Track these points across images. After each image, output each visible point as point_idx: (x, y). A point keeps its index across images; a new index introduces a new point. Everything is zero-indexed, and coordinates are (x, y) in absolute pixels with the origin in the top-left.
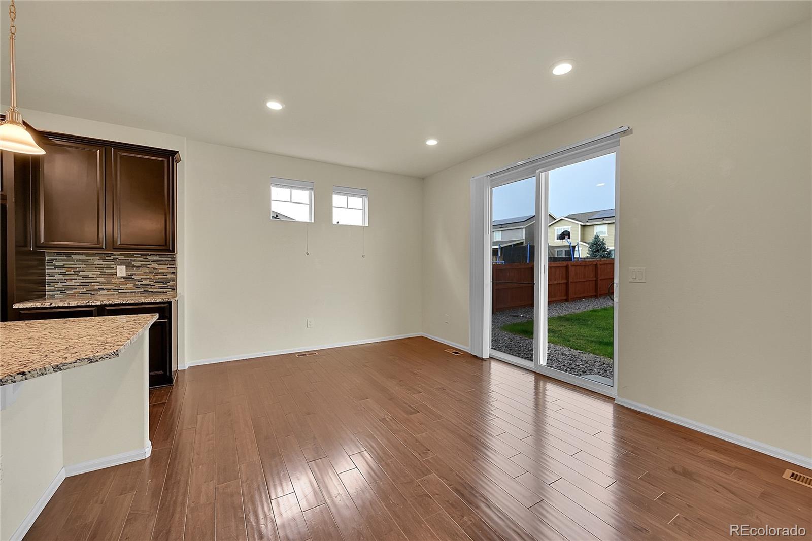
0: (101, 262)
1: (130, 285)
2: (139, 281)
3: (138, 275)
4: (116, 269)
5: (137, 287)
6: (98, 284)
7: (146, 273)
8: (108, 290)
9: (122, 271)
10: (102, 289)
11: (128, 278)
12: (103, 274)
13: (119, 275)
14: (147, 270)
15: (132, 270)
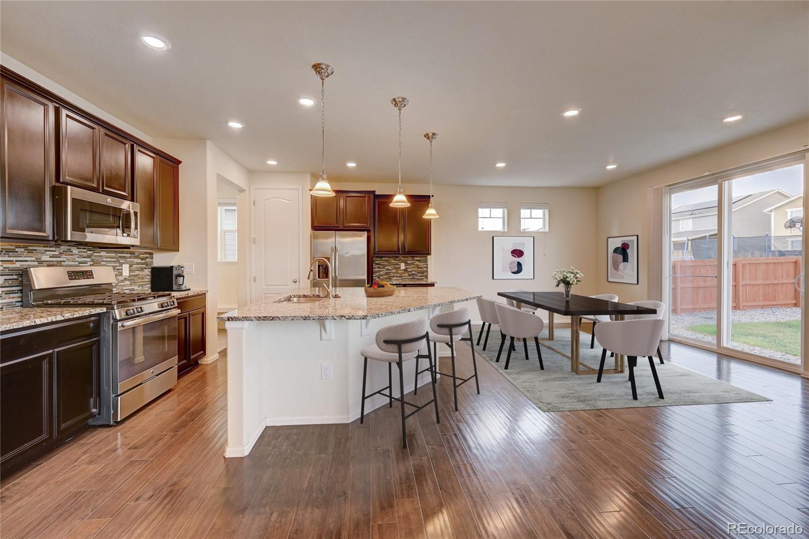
0: (394, 261)
1: (406, 274)
2: (411, 272)
3: (410, 268)
4: (400, 265)
5: (410, 275)
8: (397, 277)
9: (403, 266)
10: (394, 276)
11: (406, 270)
12: (395, 268)
13: (402, 269)
14: (414, 266)
15: (407, 266)
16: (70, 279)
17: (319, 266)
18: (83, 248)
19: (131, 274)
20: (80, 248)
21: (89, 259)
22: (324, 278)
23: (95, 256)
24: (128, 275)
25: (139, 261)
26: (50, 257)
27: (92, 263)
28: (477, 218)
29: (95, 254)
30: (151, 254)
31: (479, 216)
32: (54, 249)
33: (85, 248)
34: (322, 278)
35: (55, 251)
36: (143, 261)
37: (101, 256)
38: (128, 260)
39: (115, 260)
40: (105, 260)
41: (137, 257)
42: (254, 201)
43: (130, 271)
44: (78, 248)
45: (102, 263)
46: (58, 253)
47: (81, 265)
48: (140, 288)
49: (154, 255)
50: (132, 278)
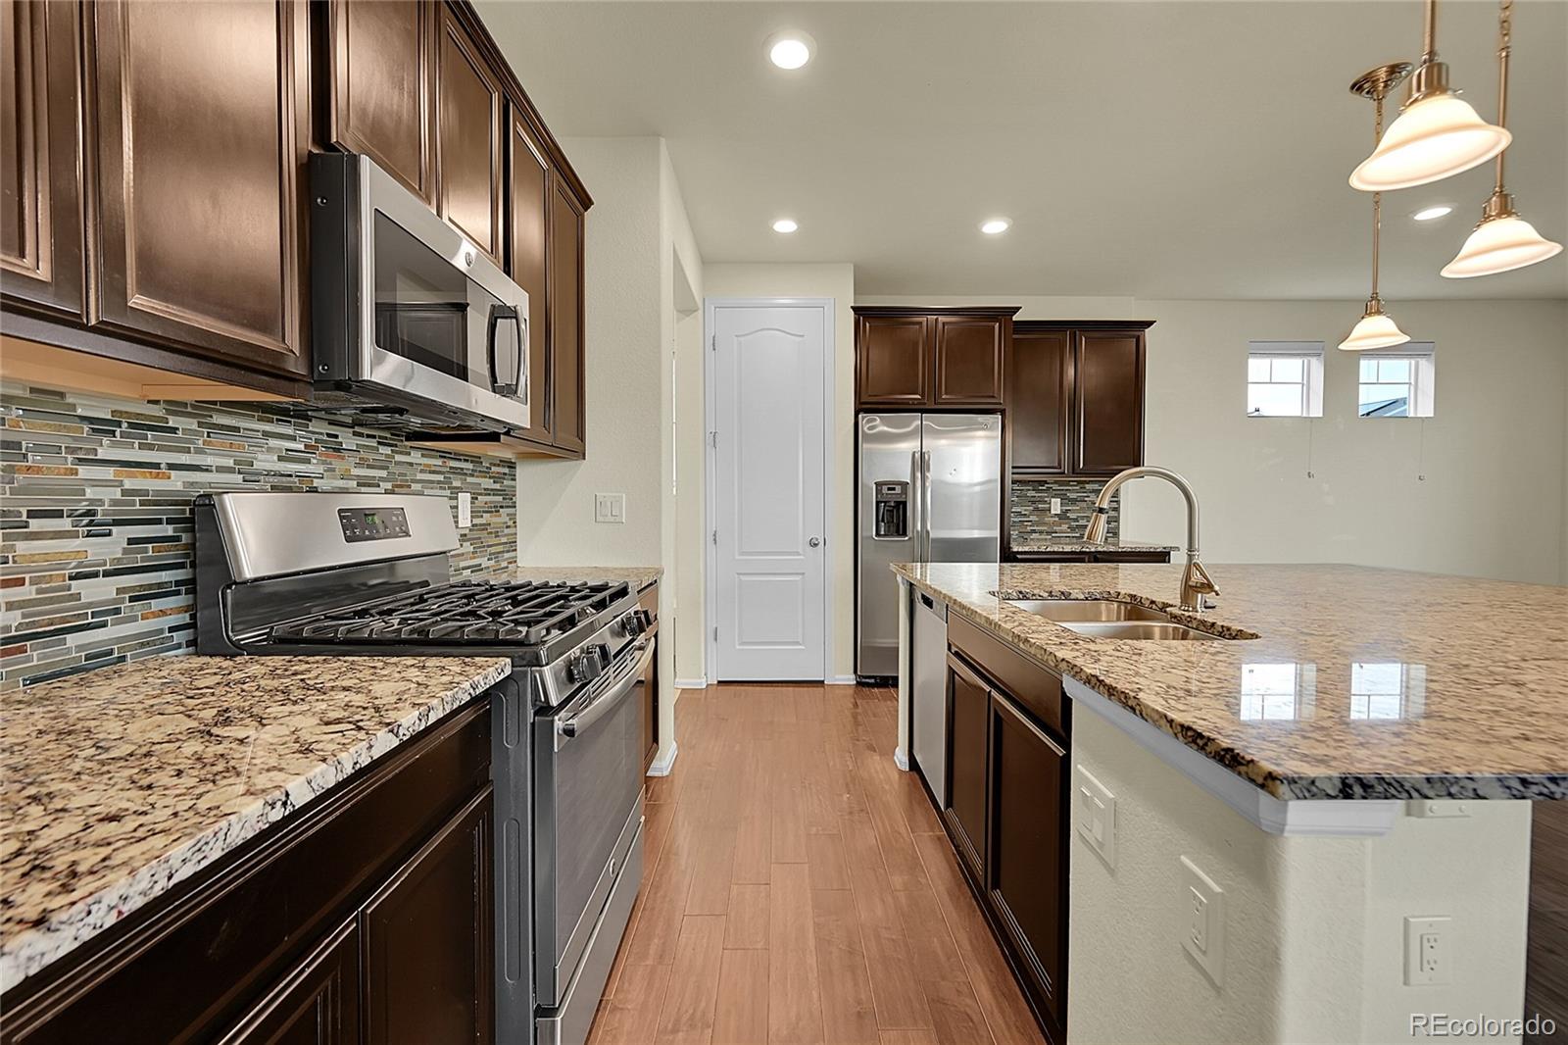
0: (1033, 493)
1: (1065, 527)
2: (1076, 520)
3: (1074, 511)
4: (1050, 503)
5: (1072, 529)
6: (1030, 523)
7: (1082, 509)
8: (1041, 532)
9: (1056, 506)
10: (1034, 531)
11: (1063, 516)
12: (1037, 509)
13: (1053, 512)
14: (1084, 505)
15: (1068, 505)
16: (349, 540)
17: (878, 503)
18: (368, 436)
19: (476, 521)
20: (361, 435)
21: (383, 473)
22: (892, 535)
23: (397, 463)
24: (469, 525)
25: (488, 483)
26: (280, 459)
27: (389, 486)
28: (1245, 383)
29: (398, 458)
30: (512, 466)
31: (1250, 381)
32: (289, 430)
33: (374, 437)
34: (885, 535)
35: (293, 438)
36: (497, 486)
37: (411, 464)
38: (469, 479)
39: (441, 478)
40: (419, 476)
41: (486, 474)
42: (714, 337)
43: (474, 514)
44: (355, 434)
45: (415, 487)
46: (301, 447)
47: (363, 489)
48: (492, 562)
49: (519, 471)
50: (476, 534)
